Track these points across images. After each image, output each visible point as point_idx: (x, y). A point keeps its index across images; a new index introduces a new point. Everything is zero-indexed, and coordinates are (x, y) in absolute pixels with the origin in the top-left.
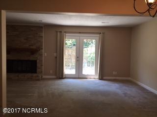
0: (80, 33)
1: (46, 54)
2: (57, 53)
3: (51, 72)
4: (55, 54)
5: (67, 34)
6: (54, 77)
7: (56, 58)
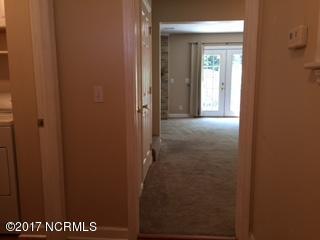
0: (227, 44)
1: (172, 80)
2: (190, 78)
3: (181, 108)
4: (187, 80)
5: (206, 47)
6: (186, 115)
7: (189, 85)
